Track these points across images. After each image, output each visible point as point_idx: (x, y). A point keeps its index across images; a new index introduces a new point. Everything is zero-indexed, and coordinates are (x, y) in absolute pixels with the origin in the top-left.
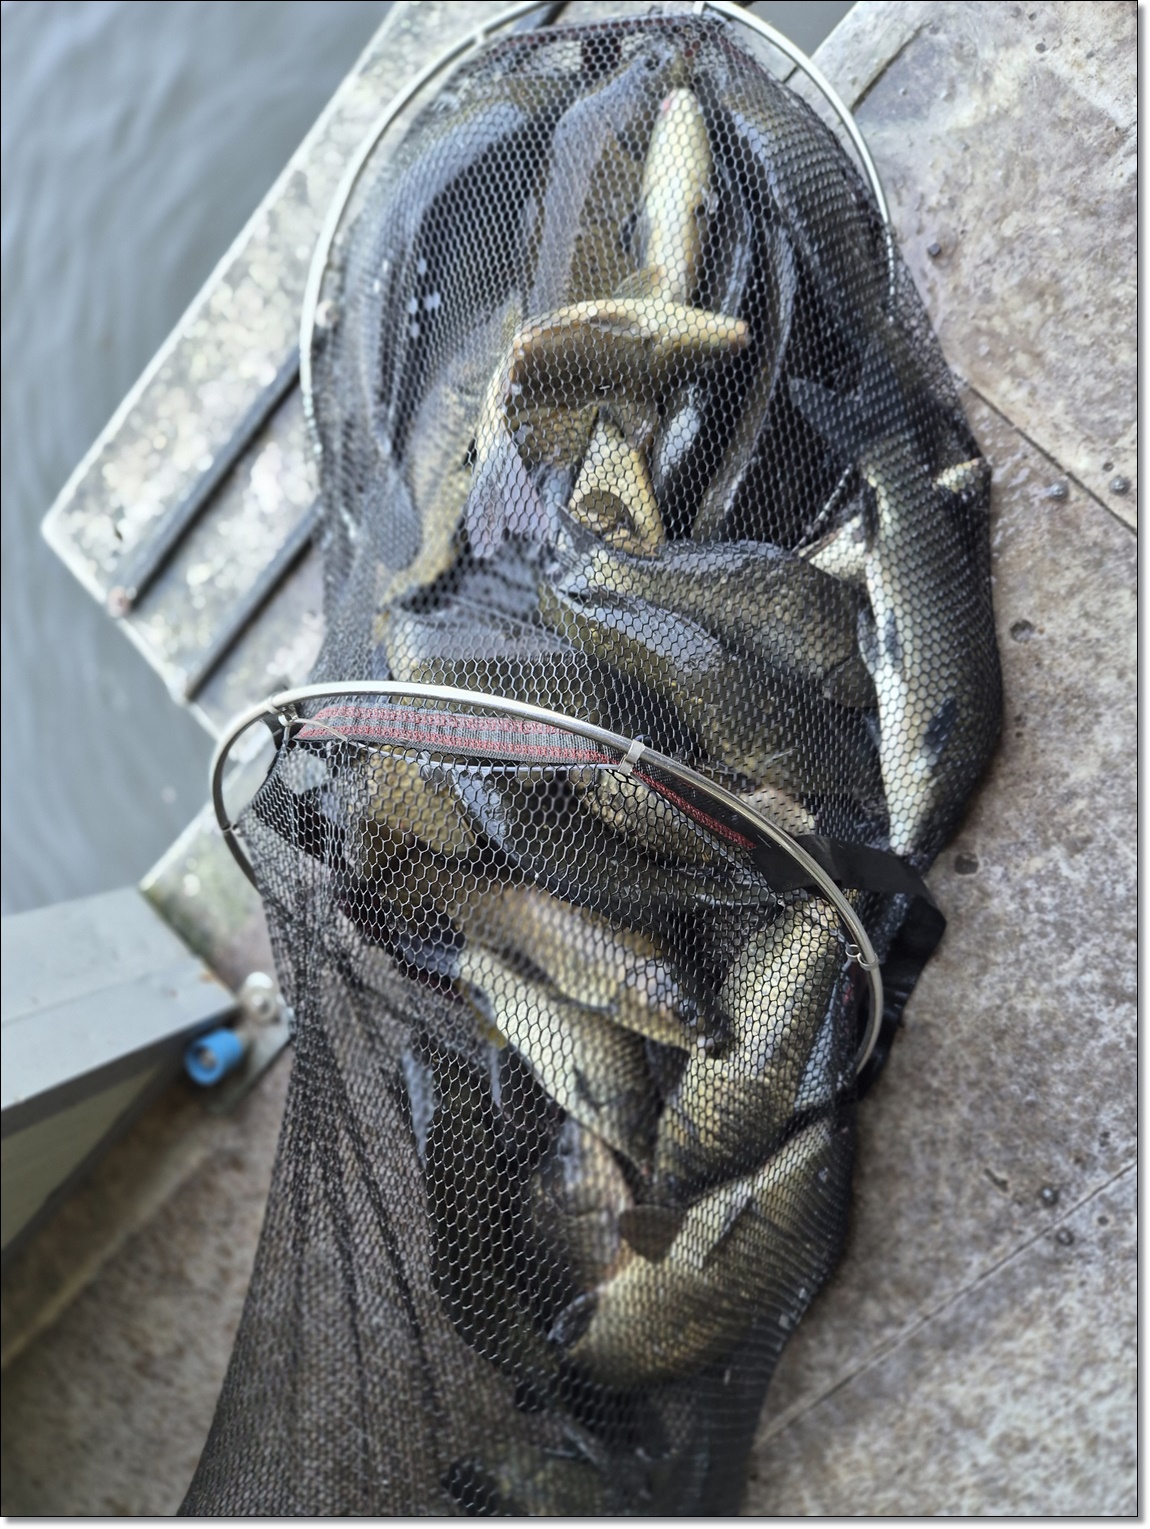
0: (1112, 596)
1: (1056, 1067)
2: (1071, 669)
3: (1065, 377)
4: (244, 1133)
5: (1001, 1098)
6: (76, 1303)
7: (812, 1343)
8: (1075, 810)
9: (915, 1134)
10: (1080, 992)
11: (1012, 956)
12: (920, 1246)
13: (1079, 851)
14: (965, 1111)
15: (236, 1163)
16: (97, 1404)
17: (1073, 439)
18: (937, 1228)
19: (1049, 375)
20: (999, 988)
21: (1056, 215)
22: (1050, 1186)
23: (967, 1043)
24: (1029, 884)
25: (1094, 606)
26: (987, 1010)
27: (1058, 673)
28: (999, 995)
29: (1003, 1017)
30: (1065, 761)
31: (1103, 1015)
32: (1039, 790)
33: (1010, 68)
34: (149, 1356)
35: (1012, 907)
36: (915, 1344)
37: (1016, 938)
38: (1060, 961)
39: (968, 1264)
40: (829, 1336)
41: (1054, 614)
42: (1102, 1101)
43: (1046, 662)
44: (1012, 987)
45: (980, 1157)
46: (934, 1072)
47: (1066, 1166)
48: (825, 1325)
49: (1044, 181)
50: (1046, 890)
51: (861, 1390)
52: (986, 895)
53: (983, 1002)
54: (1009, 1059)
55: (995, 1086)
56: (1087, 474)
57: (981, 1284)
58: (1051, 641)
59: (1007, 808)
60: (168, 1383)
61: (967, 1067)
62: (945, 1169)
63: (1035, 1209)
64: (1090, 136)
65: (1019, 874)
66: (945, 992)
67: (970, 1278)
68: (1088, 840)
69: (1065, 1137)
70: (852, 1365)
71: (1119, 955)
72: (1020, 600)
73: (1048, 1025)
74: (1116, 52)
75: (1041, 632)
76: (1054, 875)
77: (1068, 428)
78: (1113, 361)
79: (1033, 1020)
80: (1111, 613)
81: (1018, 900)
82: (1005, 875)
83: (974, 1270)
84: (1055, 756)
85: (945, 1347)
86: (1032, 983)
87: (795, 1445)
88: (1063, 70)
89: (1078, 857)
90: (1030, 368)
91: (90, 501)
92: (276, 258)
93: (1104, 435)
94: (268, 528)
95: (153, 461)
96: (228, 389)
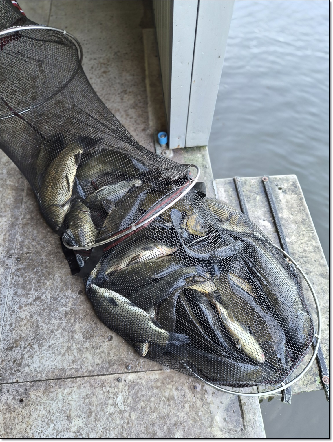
0: (101, 360)
1: (36, 278)
2: (96, 341)
3: (148, 389)
4: (148, 135)
5: (39, 265)
6: (145, 87)
7: (32, 203)
8: (72, 319)
9: (47, 246)
10: (43, 293)
11: (59, 287)
12: (30, 232)
13: (65, 313)
14: (43, 257)
15: (144, 130)
16: (126, 80)
17: (136, 380)
18: (30, 237)
19: (152, 386)
20: (56, 280)
21: (181, 417)
22: (20, 261)
23: (53, 267)
24: (68, 300)
25: (103, 355)
26: (55, 275)
27: (97, 338)
28: (55, 279)
29: (51, 276)
30: (82, 325)
31: (36, 293)
32: (81, 316)
34: (126, 94)
35: (67, 294)
36: (17, 219)
37: (62, 290)
38: (51, 294)
39: (20, 237)
40: (31, 206)
41: (108, 346)
42: (24, 281)
43: (101, 337)
44: (54, 282)
45: (34, 254)
46: (53, 258)
47: (20, 266)
48: (33, 207)
50: (64, 302)
51: (18, 205)
52: (73, 291)
53: (56, 276)
54: (44, 272)
55: (42, 266)
56: (127, 376)
57: (16, 237)
58: (104, 342)
59: (83, 308)
60: (119, 94)
61: (49, 264)
62: (37, 246)
63: (18, 256)
65: (71, 300)
66: (64, 271)
67: (18, 236)
68: (65, 317)
69: (24, 270)
70: (23, 206)
71: (43, 305)
72: (116, 343)
73: (43, 283)
75: (107, 341)
76: (65, 305)
77: (138, 381)
78: (143, 401)
79: (46, 281)
80: (99, 357)
81: (67, 296)
82: (73, 297)
83: (19, 237)
84: (84, 324)
85: (12, 223)
86: (52, 286)
87: (20, 188)
90: (156, 384)
91: (293, 187)
92: (313, 260)
93: (131, 386)
94: (256, 217)
95: (290, 206)
96: (292, 230)
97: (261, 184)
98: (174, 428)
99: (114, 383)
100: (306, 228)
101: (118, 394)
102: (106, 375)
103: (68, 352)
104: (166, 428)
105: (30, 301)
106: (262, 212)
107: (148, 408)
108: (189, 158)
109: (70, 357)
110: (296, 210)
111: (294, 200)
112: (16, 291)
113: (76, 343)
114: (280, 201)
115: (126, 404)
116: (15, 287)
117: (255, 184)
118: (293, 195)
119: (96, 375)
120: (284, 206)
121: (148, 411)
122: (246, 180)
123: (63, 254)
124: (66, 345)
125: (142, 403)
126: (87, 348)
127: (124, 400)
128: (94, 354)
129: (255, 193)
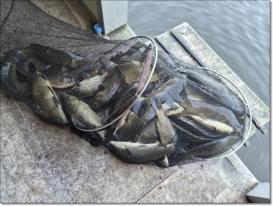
0: (144, 183)
1: (69, 161)
2: (134, 175)
3: (179, 182)
5: (66, 152)
7: (30, 114)
8: (111, 172)
9: (62, 137)
10: (81, 167)
11: (89, 158)
12: (43, 134)
13: (104, 171)
14: (65, 145)
17: (170, 182)
18: (46, 137)
19: (180, 180)
20: (84, 154)
21: (204, 185)
22: (49, 157)
23: (76, 148)
24: (100, 162)
25: (143, 180)
26: (81, 152)
27: (133, 173)
29: (79, 154)
31: (76, 170)
32: (115, 167)
33: (228, 182)
34: (49, 7)
36: (26, 130)
37: (92, 159)
38: (87, 165)
39: (39, 141)
40: (31, 117)
41: (143, 174)
42: (62, 168)
43: (136, 171)
44: (84, 157)
45: (56, 147)
46: (72, 142)
47: (52, 160)
48: (33, 116)
49: (210, 184)
50: (99, 165)
51: (20, 120)
52: (100, 155)
54: (72, 154)
55: (68, 151)
56: (164, 183)
57: (35, 143)
58: (139, 173)
59: (113, 161)
61: (72, 147)
62: (55, 141)
63: (46, 154)
64: (215, 192)
65: (102, 161)
66: (85, 146)
68: (106, 173)
69: (57, 161)
70: (25, 119)
71: (86, 175)
72: (146, 169)
73: (76, 161)
74: (227, 199)
75: (140, 171)
76: (101, 167)
77: (171, 181)
78: (180, 190)
79: (78, 159)
80: (141, 183)
81: (98, 160)
82: (102, 159)
83: (37, 142)
84: (120, 170)
85: (25, 135)
86: (84, 160)
87: (13, 108)
88: (226, 190)
89: (103, 171)
90: (182, 177)
91: (188, 30)
92: (220, 67)
93: (169, 187)
94: (180, 56)
95: (193, 42)
96: (201, 55)
97: (171, 36)
98: (204, 193)
99: (159, 191)
100: (207, 51)
101: (165, 196)
102: (152, 190)
103: (121, 192)
104: (200, 196)
105: (75, 177)
106: (181, 52)
107: (185, 192)
108: (121, 36)
109: (124, 194)
110: (197, 42)
111: (193, 38)
112: (60, 177)
113: (123, 184)
114: (187, 41)
115: (173, 197)
116: (58, 175)
117: (168, 36)
118: (191, 35)
119: (146, 194)
120: (190, 43)
121: (186, 193)
122: (162, 37)
123: (77, 136)
124: (117, 189)
125: (181, 191)
126: (131, 183)
127: (170, 196)
128: (137, 183)
129: (171, 42)
